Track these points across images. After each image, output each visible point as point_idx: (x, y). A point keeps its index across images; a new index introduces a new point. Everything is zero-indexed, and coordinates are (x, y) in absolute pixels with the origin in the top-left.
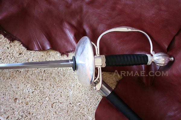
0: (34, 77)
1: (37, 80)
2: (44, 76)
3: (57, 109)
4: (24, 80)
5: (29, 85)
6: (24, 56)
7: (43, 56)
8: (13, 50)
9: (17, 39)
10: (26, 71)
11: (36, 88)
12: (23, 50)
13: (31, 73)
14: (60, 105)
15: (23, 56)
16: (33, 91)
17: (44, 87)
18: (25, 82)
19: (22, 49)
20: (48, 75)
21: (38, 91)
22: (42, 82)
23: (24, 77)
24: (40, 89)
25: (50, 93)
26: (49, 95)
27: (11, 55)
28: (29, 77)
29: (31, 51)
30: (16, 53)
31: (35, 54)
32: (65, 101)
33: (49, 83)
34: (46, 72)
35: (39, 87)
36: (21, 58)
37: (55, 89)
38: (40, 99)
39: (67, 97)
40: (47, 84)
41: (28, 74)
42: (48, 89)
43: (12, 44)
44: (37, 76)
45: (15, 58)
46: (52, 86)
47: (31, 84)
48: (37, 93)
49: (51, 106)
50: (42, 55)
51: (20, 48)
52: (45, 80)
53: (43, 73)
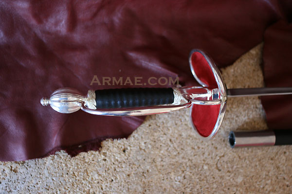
0: (168, 160)
1: (174, 160)
2: (176, 146)
3: (226, 166)
4: (161, 175)
5: (172, 174)
6: (132, 148)
7: (150, 126)
8: (113, 157)
9: (102, 139)
10: (152, 163)
11: (183, 169)
12: (122, 143)
13: (160, 159)
14: (225, 159)
15: (131, 150)
16: (183, 175)
17: (189, 160)
18: (165, 176)
19: (119, 144)
20: (178, 141)
21: (188, 170)
22: (181, 155)
23: (157, 172)
24: (188, 165)
25: (202, 158)
26: (203, 162)
27: (117, 163)
28: (163, 166)
29: (132, 135)
30: (119, 156)
31: (140, 133)
32: (225, 149)
33: (189, 148)
34: (173, 139)
35: (184, 165)
36: (131, 155)
37: (203, 148)
38: (198, 176)
39: (223, 143)
40: (189, 152)
41: (158, 164)
42: (195, 157)
43: (103, 151)
44: (169, 156)
45: (124, 162)
46: (196, 147)
47: (173, 170)
48: (189, 174)
49: (217, 171)
50: (147, 125)
51: (117, 145)
52: (182, 149)
53: (172, 145)
